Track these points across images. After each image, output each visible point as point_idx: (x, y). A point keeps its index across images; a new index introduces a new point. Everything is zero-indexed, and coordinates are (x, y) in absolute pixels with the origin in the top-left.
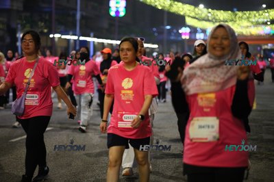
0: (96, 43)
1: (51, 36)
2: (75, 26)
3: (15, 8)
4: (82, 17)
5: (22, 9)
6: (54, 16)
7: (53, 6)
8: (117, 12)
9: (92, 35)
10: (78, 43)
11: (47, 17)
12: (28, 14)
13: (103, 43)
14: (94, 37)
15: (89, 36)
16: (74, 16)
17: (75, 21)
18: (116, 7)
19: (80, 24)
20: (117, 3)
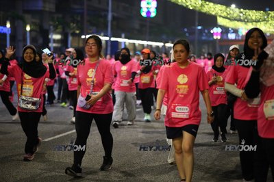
0: (127, 44)
1: (83, 37)
2: (106, 27)
3: (47, 9)
4: (114, 18)
5: (54, 11)
6: (86, 18)
7: (85, 7)
8: (148, 13)
10: (109, 43)
11: (79, 19)
12: (60, 16)
13: (134, 44)
14: (126, 38)
15: (120, 37)
16: (106, 16)
17: (107, 22)
18: (148, 8)
19: (112, 25)
20: (148, 4)
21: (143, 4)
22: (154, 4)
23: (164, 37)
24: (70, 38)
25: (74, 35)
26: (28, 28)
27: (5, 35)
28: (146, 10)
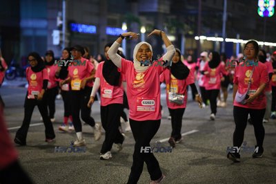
0: (242, 45)
1: (197, 38)
2: (220, 28)
3: (162, 11)
4: (229, 18)
5: (168, 12)
6: (200, 18)
7: (200, 8)
8: (266, 12)
9: (238, 36)
10: (223, 45)
11: (193, 20)
12: (174, 17)
14: (241, 39)
15: (235, 38)
16: (221, 17)
17: (222, 22)
18: (265, 7)
19: (227, 25)
20: (265, 3)
21: (261, 4)
22: (272, 3)
24: (184, 40)
25: (187, 36)
26: (143, 30)
28: (263, 9)
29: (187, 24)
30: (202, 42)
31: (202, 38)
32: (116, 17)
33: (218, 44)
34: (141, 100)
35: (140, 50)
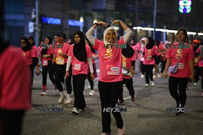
0: (168, 33)
1: (135, 28)
2: (152, 21)
3: (109, 8)
4: (158, 14)
5: (113, 9)
6: (137, 14)
7: (137, 6)
8: (185, 10)
9: (165, 27)
10: (154, 33)
11: (132, 15)
12: (118, 13)
13: (173, 33)
14: (167, 29)
15: (163, 28)
16: (152, 13)
17: (153, 17)
18: (184, 6)
19: (156, 19)
20: (185, 3)
21: (181, 3)
22: (189, 3)
23: (197, 28)
27: (79, 27)
28: (183, 8)
29: (128, 18)
30: (138, 31)
31: (139, 28)
32: (76, 12)
33: (150, 32)
34: (110, 67)
35: (108, 34)
